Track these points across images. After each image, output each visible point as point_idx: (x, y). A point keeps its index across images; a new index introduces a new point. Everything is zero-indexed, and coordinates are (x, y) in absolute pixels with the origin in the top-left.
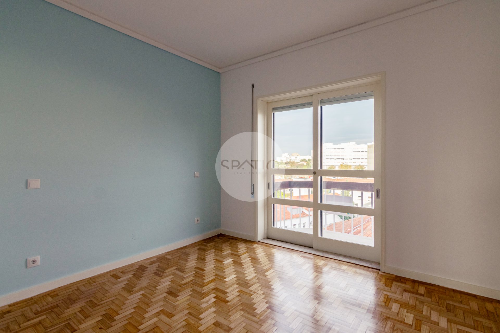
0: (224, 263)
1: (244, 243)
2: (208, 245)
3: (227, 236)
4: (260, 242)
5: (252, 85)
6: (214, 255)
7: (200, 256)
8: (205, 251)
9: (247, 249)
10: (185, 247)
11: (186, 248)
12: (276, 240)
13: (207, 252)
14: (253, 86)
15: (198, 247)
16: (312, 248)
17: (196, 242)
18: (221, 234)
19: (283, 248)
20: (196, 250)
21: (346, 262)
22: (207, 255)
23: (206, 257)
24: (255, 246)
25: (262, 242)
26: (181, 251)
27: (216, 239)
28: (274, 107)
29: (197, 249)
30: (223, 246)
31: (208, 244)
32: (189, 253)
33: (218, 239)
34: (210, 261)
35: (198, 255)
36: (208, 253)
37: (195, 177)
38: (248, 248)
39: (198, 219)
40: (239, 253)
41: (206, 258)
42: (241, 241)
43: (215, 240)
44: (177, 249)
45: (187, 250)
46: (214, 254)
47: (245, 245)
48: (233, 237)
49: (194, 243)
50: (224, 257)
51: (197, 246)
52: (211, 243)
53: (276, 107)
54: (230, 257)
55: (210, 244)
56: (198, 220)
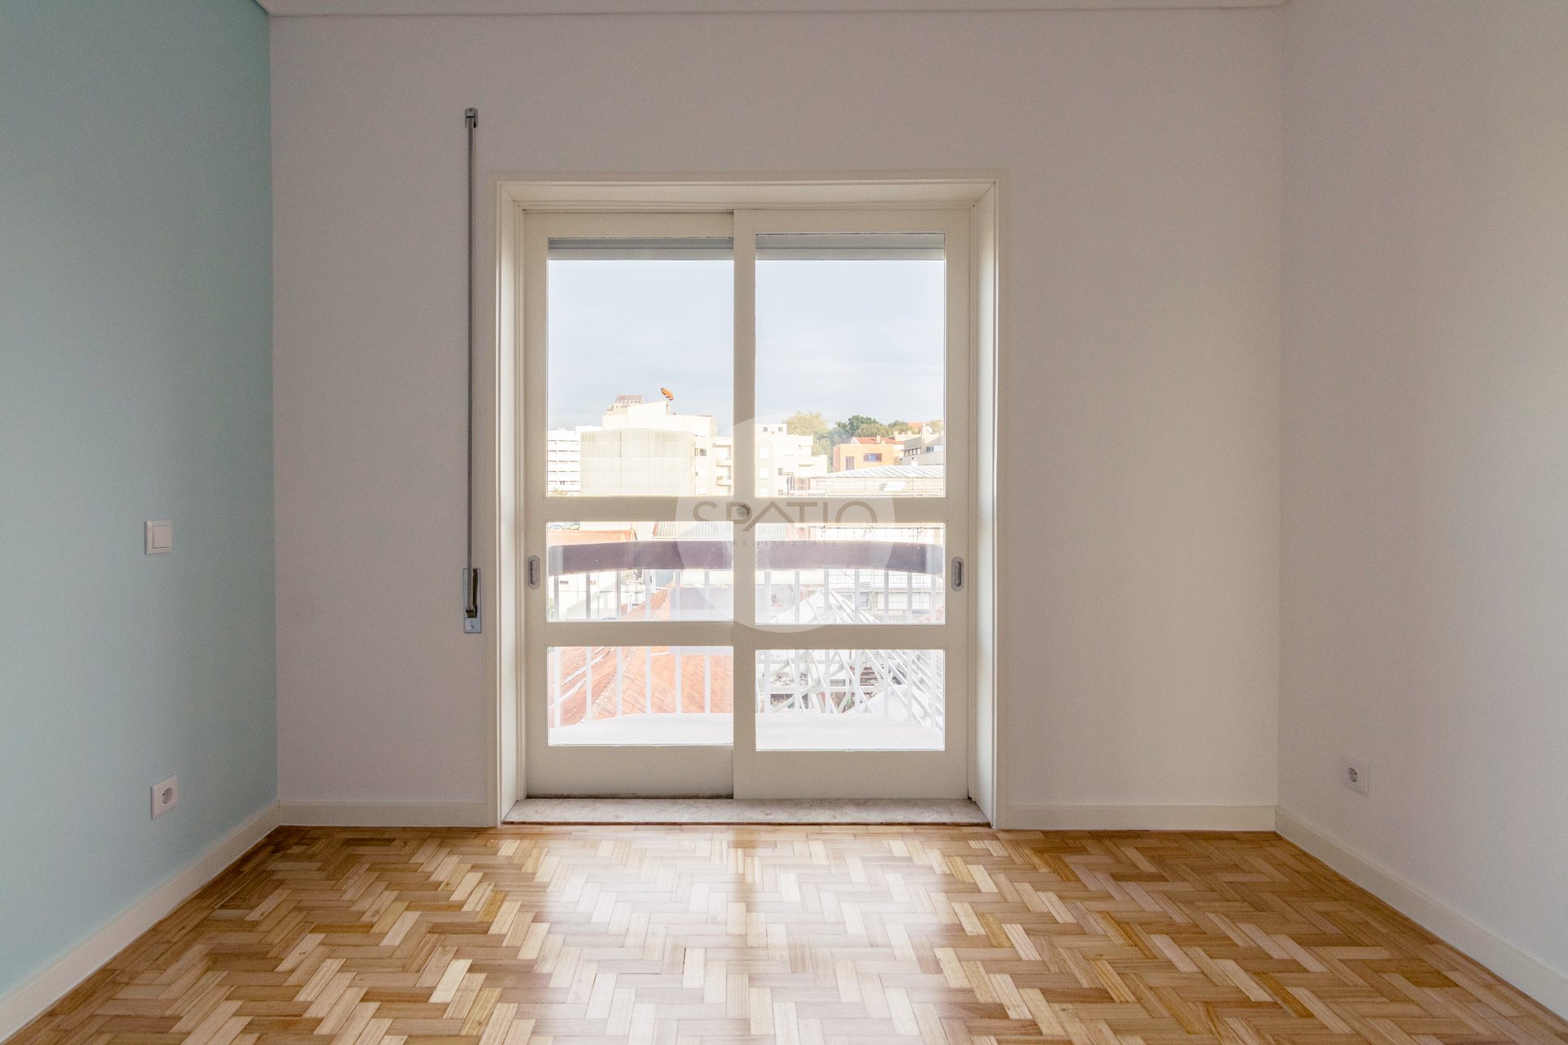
0: (437, 998)
1: (447, 850)
2: (254, 915)
3: (328, 832)
4: (512, 823)
5: (466, 111)
6: (343, 969)
7: (262, 1007)
8: (263, 958)
9: (485, 875)
10: (107, 979)
11: (115, 983)
12: (575, 797)
13: (284, 966)
14: (472, 119)
15: (198, 949)
16: (730, 797)
17: (161, 923)
18: (281, 827)
19: (634, 827)
20: (195, 973)
21: (881, 824)
22: (299, 987)
23: (302, 997)
24: (508, 848)
25: (523, 823)
26: (93, 1016)
27: (273, 866)
28: (554, 236)
29: (201, 967)
30: (347, 897)
31: (252, 908)
32: (168, 1013)
33: (289, 865)
34: (349, 1018)
35: (235, 1005)
36: (292, 971)
37: (150, 550)
38: (488, 871)
39: (171, 783)
40: (468, 913)
41: (308, 1005)
42: (423, 841)
43: (274, 872)
44: (51, 1014)
45: (138, 995)
46: (333, 965)
47: (454, 859)
48: (357, 829)
49: (155, 930)
50: (412, 961)
51: (187, 946)
52: (263, 898)
53: (563, 235)
54: (444, 952)
55: (266, 906)
56: (167, 793)
